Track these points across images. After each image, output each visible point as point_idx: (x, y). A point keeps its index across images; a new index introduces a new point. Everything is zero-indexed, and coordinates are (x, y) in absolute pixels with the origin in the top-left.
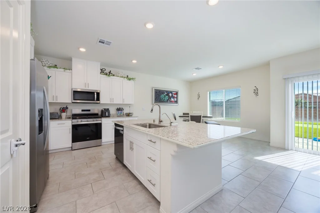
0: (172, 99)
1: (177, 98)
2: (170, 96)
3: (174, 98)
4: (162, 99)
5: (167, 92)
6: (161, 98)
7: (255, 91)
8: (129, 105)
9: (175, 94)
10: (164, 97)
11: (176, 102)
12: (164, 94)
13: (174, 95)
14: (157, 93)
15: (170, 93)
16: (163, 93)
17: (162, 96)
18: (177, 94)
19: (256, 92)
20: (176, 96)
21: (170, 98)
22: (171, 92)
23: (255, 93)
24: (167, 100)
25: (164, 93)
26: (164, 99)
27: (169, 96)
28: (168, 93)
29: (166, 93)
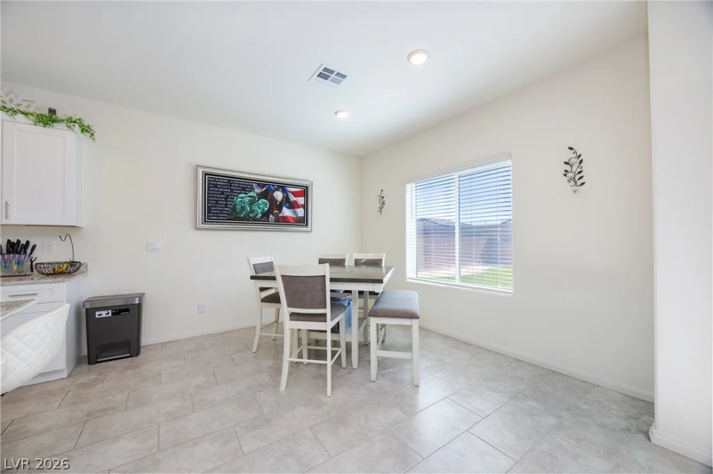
0: (285, 209)
1: (305, 207)
2: (277, 201)
3: (293, 206)
4: (243, 208)
5: (261, 184)
6: (238, 207)
7: (568, 167)
8: (67, 232)
9: (296, 194)
10: (252, 203)
11: (303, 221)
12: (252, 194)
13: (292, 198)
14: (215, 186)
15: (277, 190)
16: (244, 189)
17: (242, 199)
18: (305, 192)
19: (575, 173)
20: (301, 200)
21: (275, 206)
22: (282, 187)
23: (570, 175)
24: (266, 215)
25: (252, 189)
26: (252, 211)
27: (273, 201)
28: (268, 188)
29: (258, 190)
